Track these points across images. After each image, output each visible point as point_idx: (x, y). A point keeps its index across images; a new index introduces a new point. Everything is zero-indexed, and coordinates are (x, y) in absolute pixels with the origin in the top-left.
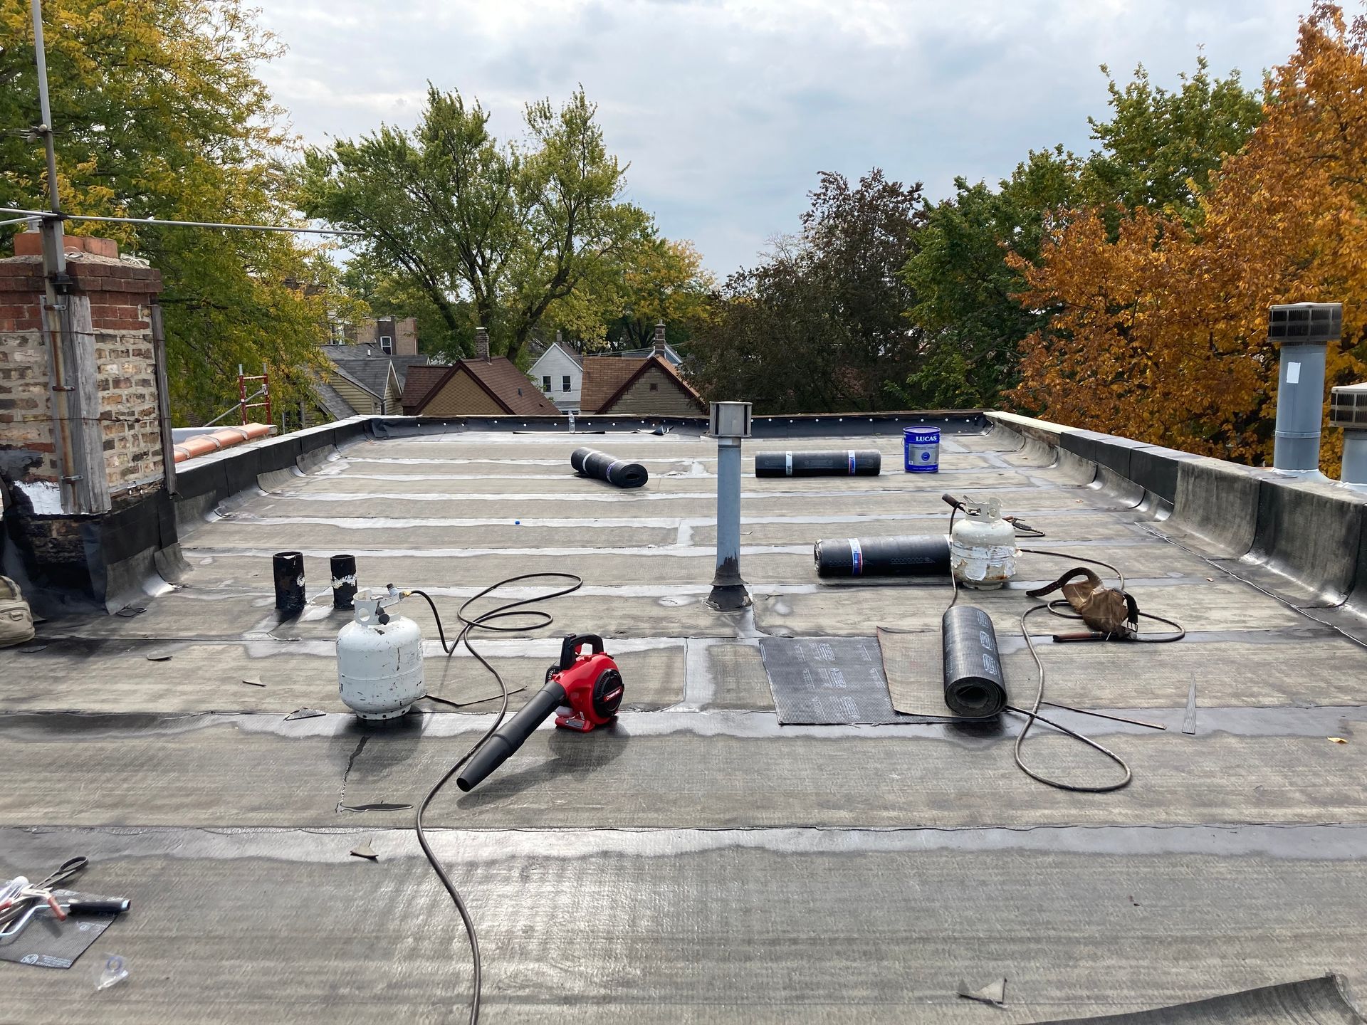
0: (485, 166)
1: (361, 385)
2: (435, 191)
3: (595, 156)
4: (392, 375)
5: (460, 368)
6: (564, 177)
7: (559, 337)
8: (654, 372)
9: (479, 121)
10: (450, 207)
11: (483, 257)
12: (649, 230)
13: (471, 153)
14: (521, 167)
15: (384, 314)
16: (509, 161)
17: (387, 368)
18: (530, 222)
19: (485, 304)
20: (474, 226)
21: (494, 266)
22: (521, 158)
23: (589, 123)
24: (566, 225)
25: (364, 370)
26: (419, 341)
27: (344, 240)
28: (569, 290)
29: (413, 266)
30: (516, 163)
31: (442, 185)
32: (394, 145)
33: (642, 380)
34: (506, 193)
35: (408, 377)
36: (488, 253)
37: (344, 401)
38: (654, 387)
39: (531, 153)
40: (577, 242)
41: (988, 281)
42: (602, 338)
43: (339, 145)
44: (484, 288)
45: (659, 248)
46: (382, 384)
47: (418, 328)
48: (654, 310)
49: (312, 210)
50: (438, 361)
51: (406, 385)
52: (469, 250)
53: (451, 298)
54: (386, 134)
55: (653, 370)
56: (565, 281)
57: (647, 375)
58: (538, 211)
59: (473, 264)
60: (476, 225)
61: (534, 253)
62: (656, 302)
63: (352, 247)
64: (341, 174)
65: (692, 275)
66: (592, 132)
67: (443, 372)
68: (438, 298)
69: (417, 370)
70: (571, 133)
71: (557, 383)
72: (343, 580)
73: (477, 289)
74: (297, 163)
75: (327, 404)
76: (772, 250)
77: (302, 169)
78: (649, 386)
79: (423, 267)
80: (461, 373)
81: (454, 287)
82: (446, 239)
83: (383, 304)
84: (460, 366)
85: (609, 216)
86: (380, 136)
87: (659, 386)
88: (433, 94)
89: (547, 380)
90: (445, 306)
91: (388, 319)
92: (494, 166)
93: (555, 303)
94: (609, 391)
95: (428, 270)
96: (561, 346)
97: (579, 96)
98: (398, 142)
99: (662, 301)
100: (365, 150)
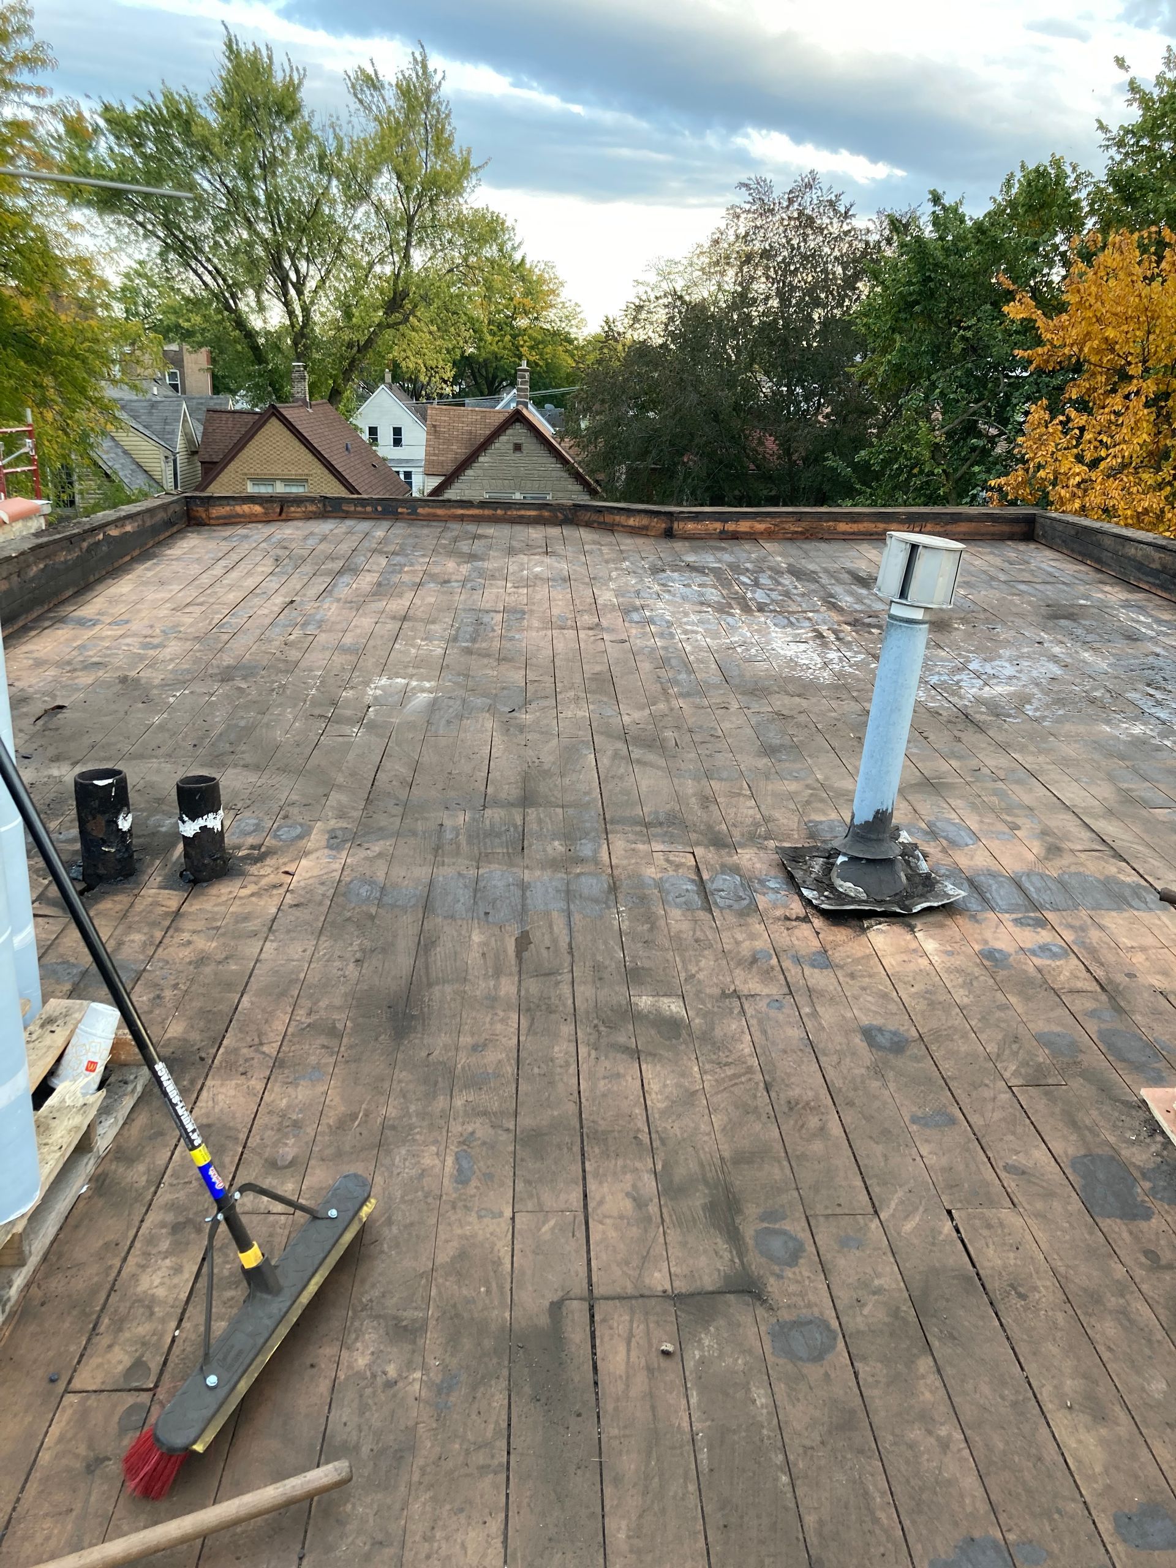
0: (300, 149)
1: (147, 433)
2: (234, 178)
3: (441, 144)
4: (185, 421)
5: (273, 414)
6: (402, 167)
7: (388, 377)
8: (518, 429)
9: (292, 89)
10: (255, 202)
11: (297, 271)
12: (509, 245)
13: (281, 130)
14: (345, 153)
15: (171, 341)
16: (331, 146)
17: (178, 411)
18: (356, 227)
19: (301, 333)
20: (286, 230)
21: (311, 284)
22: (345, 140)
23: (434, 98)
24: (402, 234)
25: (150, 414)
26: (214, 377)
27: (118, 240)
28: (406, 320)
29: (208, 278)
30: (340, 148)
31: (245, 173)
32: (180, 112)
33: (503, 438)
34: (327, 188)
35: (207, 424)
36: (303, 265)
37: (125, 452)
38: (518, 448)
39: (357, 134)
40: (419, 257)
41: (965, 329)
42: (445, 382)
43: (107, 109)
44: (298, 311)
45: (519, 270)
46: (173, 432)
47: (213, 361)
48: (504, 348)
49: (75, 195)
50: (240, 403)
51: (204, 434)
52: (280, 260)
53: (256, 322)
54: (168, 97)
55: (518, 426)
56: (401, 306)
57: (509, 432)
58: (367, 214)
59: (284, 279)
60: (289, 229)
61: (362, 268)
62: (508, 338)
63: (130, 250)
64: (111, 149)
65: (551, 306)
66: (438, 110)
67: (250, 419)
68: (240, 323)
69: (216, 415)
70: (411, 109)
71: (385, 436)
72: (201, 822)
73: (291, 313)
74: (53, 130)
75: (104, 457)
76: (652, 278)
77: (59, 139)
78: (511, 446)
79: (221, 282)
80: (274, 421)
81: (261, 308)
82: (250, 244)
83: (169, 329)
84: (274, 412)
85: (459, 224)
86: (160, 100)
87: (524, 447)
88: (229, 46)
89: (373, 431)
90: (250, 335)
91: (174, 347)
92: (312, 149)
93: (388, 334)
94: (459, 451)
95: (229, 286)
96: (391, 389)
97: (419, 59)
98: (183, 108)
99: (514, 337)
100: (141, 117)
